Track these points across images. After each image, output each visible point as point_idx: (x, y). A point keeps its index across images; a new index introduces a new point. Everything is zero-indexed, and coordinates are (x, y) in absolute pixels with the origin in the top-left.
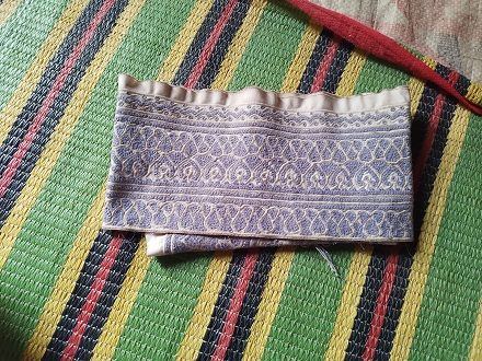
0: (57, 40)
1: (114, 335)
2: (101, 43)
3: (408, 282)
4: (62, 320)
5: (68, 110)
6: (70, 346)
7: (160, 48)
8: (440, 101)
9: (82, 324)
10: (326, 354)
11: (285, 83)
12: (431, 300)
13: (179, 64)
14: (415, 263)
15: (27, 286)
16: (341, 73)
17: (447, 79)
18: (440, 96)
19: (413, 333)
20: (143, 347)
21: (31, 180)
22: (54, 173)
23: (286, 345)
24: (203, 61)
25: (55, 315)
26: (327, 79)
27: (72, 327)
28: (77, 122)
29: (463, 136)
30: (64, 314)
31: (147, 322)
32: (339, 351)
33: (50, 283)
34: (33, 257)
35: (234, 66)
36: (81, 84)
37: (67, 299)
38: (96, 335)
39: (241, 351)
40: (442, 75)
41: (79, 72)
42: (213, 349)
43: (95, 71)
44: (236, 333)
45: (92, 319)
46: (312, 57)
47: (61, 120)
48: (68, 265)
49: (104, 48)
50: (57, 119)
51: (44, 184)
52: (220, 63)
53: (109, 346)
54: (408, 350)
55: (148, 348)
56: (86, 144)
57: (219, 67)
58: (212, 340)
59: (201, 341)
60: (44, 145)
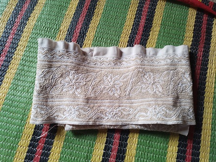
0: (11, 9)
1: (57, 154)
2: (33, 9)
3: (204, 108)
4: (28, 150)
5: (20, 43)
7: (63, 8)
8: (205, 18)
9: (39, 150)
10: (168, 150)
11: (128, 17)
13: (73, 14)
15: (8, 134)
16: (155, 9)
17: (208, 5)
18: (205, 15)
19: (211, 133)
20: (73, 158)
21: (5, 80)
22: (16, 75)
23: (147, 148)
24: (85, 10)
25: (25, 147)
26: (148, 13)
27: (34, 153)
28: (25, 49)
30: (29, 146)
31: (73, 145)
32: (174, 147)
33: (20, 132)
34: (10, 119)
35: (101, 12)
36: (25, 30)
37: (30, 138)
38: (48, 155)
39: (124, 154)
40: (206, 4)
41: (23, 24)
42: (110, 155)
43: (32, 22)
44: (120, 145)
45: (45, 147)
46: (139, 3)
47: (17, 49)
49: (35, 11)
50: (15, 48)
51: (12, 81)
52: (93, 11)
53: (55, 160)
54: (209, 143)
55: (76, 158)
56: (31, 59)
57: (93, 13)
58: (108, 150)
59: (103, 151)
60: (10, 62)
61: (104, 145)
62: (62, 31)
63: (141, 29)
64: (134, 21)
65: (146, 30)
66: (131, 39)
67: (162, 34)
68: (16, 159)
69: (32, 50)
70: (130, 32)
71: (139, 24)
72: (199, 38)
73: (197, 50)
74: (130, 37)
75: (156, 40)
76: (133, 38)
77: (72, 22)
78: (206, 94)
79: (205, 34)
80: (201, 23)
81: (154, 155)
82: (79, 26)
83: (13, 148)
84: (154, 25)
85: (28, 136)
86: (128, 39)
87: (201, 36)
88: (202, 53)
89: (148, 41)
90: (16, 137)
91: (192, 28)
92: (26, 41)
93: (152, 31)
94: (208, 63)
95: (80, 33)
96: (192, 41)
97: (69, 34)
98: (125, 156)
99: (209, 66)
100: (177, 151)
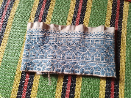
1: (35, 90)
2: (13, 5)
3: (120, 56)
4: (19, 89)
5: (7, 27)
6: (23, 96)
7: (31, 2)
8: (119, 1)
9: (25, 89)
10: (100, 83)
11: (71, 5)
12: (128, 60)
13: (37, 6)
14: (121, 50)
15: (6, 81)
19: (125, 71)
20: (45, 92)
21: (1, 50)
22: (7, 46)
23: (88, 82)
24: (44, 3)
25: (16, 88)
26: (83, 1)
27: (22, 90)
28: (11, 30)
29: (128, 10)
30: (19, 87)
31: (45, 84)
33: (13, 79)
34: (6, 73)
35: (54, 3)
36: (9, 18)
37: (19, 83)
38: (30, 91)
39: (74, 87)
41: (8, 15)
42: (66, 88)
43: (13, 14)
44: (72, 82)
45: (28, 87)
47: (6, 30)
48: (17, 72)
49: (14, 6)
50: (5, 30)
51: (5, 50)
52: (50, 3)
53: (35, 94)
54: (124, 76)
55: (47, 92)
56: (15, 36)
57: (50, 4)
58: (65, 85)
59: (62, 86)
60: (2, 38)
61: (63, 83)
62: (32, 17)
63: (80, 11)
64: (75, 7)
65: (83, 12)
66: (74, 18)
67: (93, 13)
68: (12, 95)
69: (15, 30)
70: (73, 14)
71: (78, 9)
72: (115, 14)
73: (114, 22)
74: (73, 17)
75: (89, 18)
76: (75, 17)
77: (37, 11)
78: (121, 48)
79: (119, 11)
80: (116, 5)
81: (92, 86)
82: (42, 13)
83: (10, 89)
84: (87, 8)
85: (18, 81)
86: (72, 18)
87: (116, 13)
88: (117, 23)
89: (84, 18)
90: (11, 82)
91: (111, 8)
92: (11, 25)
93: (86, 12)
94: (122, 29)
95: (43, 17)
96: (111, 16)
97: (36, 19)
98: (75, 88)
99: (122, 31)
100: (106, 83)
